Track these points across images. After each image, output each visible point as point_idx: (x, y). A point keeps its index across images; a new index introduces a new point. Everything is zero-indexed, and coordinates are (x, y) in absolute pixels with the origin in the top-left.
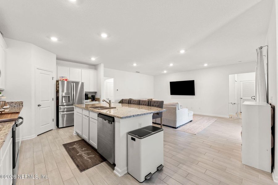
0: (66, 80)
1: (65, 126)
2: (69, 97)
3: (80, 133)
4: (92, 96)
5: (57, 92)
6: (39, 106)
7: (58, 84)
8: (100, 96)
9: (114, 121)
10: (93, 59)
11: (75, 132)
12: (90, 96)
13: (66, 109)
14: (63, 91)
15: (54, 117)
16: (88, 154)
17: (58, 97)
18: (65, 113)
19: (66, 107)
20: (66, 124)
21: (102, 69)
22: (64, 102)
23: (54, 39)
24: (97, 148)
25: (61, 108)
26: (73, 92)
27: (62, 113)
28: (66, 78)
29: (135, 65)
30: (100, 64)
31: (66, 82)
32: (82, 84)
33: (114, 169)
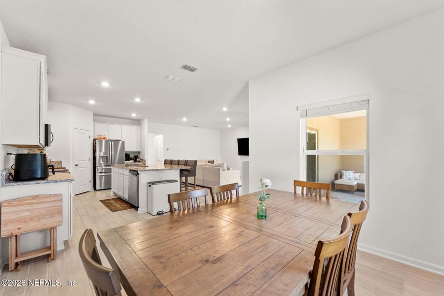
0: (104, 138)
1: (103, 188)
2: (107, 157)
3: (116, 192)
4: (135, 156)
5: (95, 151)
6: (76, 165)
7: (96, 143)
8: (144, 156)
9: (138, 174)
10: (134, 115)
11: (112, 192)
12: (132, 156)
13: (104, 170)
14: (101, 151)
15: (91, 178)
16: (121, 205)
17: (96, 157)
18: (103, 174)
19: (104, 167)
20: (104, 186)
21: (146, 124)
22: (101, 162)
23: (92, 102)
24: (128, 199)
25: (99, 169)
26: (112, 152)
27: (99, 174)
28: (104, 136)
29: (185, 119)
30: (144, 119)
31: (104, 141)
32: (123, 143)
33: (137, 210)
